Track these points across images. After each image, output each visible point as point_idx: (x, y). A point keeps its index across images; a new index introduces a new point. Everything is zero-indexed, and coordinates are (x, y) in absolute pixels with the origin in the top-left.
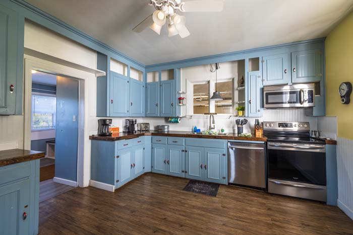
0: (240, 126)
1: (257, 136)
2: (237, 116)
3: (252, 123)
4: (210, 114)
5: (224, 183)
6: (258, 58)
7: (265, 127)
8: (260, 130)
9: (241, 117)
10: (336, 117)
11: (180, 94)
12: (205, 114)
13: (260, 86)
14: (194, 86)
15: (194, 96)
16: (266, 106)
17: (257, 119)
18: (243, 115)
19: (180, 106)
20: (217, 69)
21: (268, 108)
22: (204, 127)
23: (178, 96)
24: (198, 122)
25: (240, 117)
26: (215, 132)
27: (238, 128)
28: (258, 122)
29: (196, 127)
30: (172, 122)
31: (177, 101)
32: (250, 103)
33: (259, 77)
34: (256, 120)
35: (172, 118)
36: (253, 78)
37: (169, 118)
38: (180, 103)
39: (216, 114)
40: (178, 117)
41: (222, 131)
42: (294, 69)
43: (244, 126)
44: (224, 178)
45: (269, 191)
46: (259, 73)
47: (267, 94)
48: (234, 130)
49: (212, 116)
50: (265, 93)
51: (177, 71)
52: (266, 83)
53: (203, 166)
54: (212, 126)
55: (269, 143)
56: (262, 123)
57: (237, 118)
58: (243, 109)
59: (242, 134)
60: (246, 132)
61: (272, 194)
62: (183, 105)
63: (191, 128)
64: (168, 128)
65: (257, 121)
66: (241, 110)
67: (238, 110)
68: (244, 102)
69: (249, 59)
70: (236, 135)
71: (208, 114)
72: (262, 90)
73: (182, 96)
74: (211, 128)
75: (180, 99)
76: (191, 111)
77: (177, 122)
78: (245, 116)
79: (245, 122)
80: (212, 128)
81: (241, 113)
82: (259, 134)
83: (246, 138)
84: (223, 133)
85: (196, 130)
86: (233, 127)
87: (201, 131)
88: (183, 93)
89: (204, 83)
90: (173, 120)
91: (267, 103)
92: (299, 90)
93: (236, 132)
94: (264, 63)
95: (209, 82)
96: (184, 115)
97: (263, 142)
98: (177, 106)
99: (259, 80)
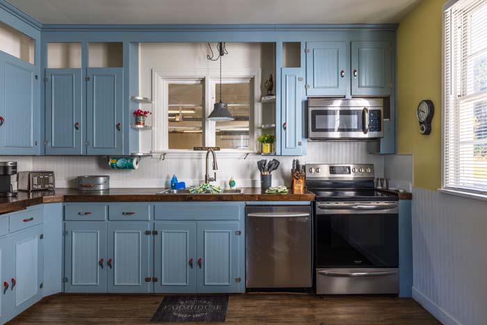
0: (265, 173)
1: (295, 193)
2: (259, 153)
3: (288, 166)
4: (208, 149)
5: (239, 292)
6: (300, 43)
7: (308, 175)
8: (301, 181)
9: (268, 155)
10: (411, 155)
11: (138, 102)
12: (195, 149)
13: (302, 97)
14: (171, 86)
15: (170, 108)
16: (311, 134)
17: (296, 158)
18: (271, 151)
19: (138, 129)
20: (222, 54)
21: (314, 139)
22: (193, 176)
23: (132, 108)
24: (180, 168)
25: (266, 155)
26: (217, 186)
27: (263, 177)
28: (298, 166)
29: (174, 179)
30: (118, 168)
31: (131, 118)
32: (285, 129)
33: (300, 79)
34: (294, 161)
35: (117, 158)
36: (290, 81)
37: (108, 157)
38: (138, 123)
39: (218, 149)
40: (133, 156)
41: (232, 183)
42: (355, 71)
43: (272, 173)
44: (239, 280)
45: (318, 293)
46: (299, 72)
47: (315, 113)
48: (254, 182)
49: (210, 154)
50: (310, 109)
51: (129, 48)
52: (313, 92)
53: (194, 263)
54: (211, 175)
55: (319, 204)
56: (304, 167)
57: (261, 158)
58: (271, 140)
59: (270, 188)
60: (276, 184)
61: (322, 297)
62: (146, 128)
63: (164, 180)
64: (107, 182)
65: (296, 163)
66: (267, 142)
67: (263, 142)
68: (273, 125)
69: (284, 43)
70: (259, 192)
71: (202, 149)
72: (306, 104)
73: (141, 107)
74: (207, 179)
75: (138, 114)
76: (162, 144)
77: (131, 167)
78: (275, 155)
79: (275, 165)
80: (211, 180)
81: (267, 148)
82: (299, 187)
83: (279, 196)
84: (234, 188)
85: (175, 184)
86: (252, 176)
87: (187, 186)
88: (145, 101)
89: (194, 82)
90: (119, 163)
91: (314, 130)
92: (362, 109)
93: (259, 185)
94: (310, 55)
95: (203, 81)
96: (147, 152)
97: (308, 203)
98: (131, 131)
99: (301, 85)
